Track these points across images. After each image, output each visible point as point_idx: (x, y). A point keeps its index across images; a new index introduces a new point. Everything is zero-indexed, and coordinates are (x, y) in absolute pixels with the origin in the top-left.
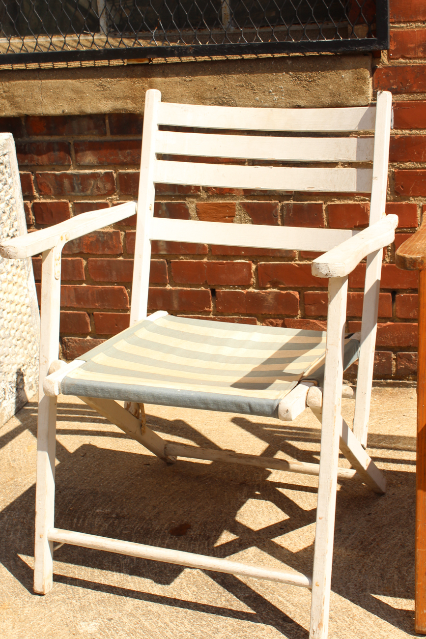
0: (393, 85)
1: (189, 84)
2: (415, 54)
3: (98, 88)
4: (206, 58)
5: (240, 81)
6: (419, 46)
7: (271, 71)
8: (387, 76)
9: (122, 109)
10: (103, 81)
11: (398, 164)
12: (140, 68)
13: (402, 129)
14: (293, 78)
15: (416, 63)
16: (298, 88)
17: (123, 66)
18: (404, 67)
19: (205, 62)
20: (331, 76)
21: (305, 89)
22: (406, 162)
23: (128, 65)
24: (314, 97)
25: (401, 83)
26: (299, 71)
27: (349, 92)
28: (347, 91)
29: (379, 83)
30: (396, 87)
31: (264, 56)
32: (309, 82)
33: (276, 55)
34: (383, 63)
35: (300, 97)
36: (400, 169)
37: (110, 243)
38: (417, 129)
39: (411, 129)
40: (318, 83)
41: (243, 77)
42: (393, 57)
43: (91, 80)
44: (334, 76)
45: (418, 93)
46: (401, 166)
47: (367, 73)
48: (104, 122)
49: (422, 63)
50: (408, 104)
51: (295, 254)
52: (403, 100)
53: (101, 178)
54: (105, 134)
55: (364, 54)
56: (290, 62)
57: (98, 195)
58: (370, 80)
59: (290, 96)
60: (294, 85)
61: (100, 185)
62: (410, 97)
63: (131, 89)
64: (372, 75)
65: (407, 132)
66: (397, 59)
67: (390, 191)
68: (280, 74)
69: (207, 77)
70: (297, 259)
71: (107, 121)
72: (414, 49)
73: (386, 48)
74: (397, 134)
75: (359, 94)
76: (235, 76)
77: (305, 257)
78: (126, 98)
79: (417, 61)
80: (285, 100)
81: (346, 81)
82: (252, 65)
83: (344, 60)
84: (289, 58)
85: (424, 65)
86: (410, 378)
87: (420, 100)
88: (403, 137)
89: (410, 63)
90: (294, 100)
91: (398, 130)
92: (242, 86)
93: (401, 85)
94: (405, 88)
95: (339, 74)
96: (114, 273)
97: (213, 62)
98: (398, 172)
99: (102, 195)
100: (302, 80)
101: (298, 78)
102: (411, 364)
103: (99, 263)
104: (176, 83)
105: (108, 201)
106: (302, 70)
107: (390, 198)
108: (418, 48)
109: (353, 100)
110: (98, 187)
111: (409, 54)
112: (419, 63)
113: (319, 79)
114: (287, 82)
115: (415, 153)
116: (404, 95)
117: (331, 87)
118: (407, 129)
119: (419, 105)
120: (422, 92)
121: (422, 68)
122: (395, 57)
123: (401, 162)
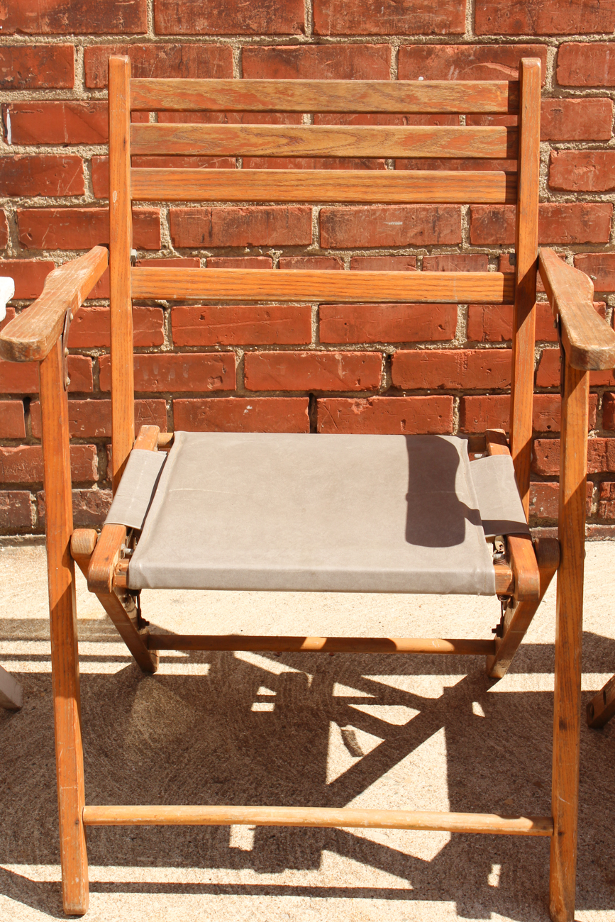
0: (6, 76)
2: (38, 29)
6: (43, 16)
11: (21, 200)
13: (25, 145)
15: (41, 42)
18: (22, 47)
22: (34, 197)
25: (19, 73)
30: (12, 79)
36: (25, 207)
38: (47, 144)
39: (38, 145)
42: (5, 32)
45: (47, 88)
46: (26, 202)
49: (49, 43)
50: (32, 107)
52: (24, 100)
62: (34, 95)
65: (32, 150)
66: (11, 35)
67: (11, 242)
72: (36, 20)
74: (18, 153)
79: (41, 38)
85: (52, 46)
87: (50, 100)
88: (27, 157)
89: (32, 41)
91: (19, 147)
93: (19, 76)
94: (26, 82)
98: (22, 213)
107: (12, 252)
108: (42, 19)
111: (29, 28)
112: (46, 43)
115: (47, 183)
116: (24, 92)
118: (33, 145)
119: (48, 108)
120: (52, 88)
121: (50, 50)
122: (7, 31)
123: (26, 197)
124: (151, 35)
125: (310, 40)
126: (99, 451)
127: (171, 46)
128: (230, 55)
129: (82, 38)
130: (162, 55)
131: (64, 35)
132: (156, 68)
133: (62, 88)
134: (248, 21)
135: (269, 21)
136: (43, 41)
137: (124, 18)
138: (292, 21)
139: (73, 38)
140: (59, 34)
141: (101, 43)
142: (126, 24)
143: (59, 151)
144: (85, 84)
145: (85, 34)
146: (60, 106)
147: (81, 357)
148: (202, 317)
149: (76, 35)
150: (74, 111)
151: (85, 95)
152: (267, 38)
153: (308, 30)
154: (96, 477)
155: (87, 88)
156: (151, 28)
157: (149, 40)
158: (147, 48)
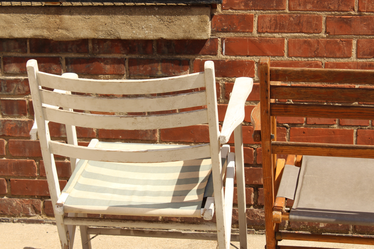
0: (224, 27)
1: (88, 20)
2: (239, 7)
3: (23, 20)
4: (100, 4)
5: (123, 20)
6: (242, 2)
7: (144, 14)
8: (221, 21)
9: (40, 36)
10: (27, 16)
11: (227, 79)
12: (53, 8)
13: (230, 55)
14: (158, 19)
15: (240, 13)
16: (162, 26)
17: (41, 6)
18: (232, 15)
19: (99, 6)
20: (184, 19)
21: (166, 27)
22: (233, 77)
23: (45, 6)
24: (173, 33)
25: (230, 25)
26: (163, 15)
27: (196, 30)
28: (194, 29)
29: (215, 25)
30: (227, 28)
31: (139, 4)
32: (169, 22)
33: (147, 4)
34: (218, 12)
35: (163, 32)
36: (229, 82)
37: (26, 128)
38: (240, 55)
39: (236, 56)
40: (175, 23)
41: (125, 18)
42: (225, 8)
43: (18, 15)
44: (186, 19)
45: (241, 32)
46: (229, 80)
47: (208, 18)
48: (26, 44)
49: (243, 13)
50: (234, 40)
51: (157, 139)
52: (231, 37)
53: (22, 83)
54: (26, 52)
55: (206, 6)
56: (157, 9)
57: (19, 94)
58: (210, 23)
59: (156, 31)
60: (159, 24)
61: (21, 87)
62: (236, 35)
63: (47, 22)
64: (211, 19)
65: (233, 58)
66: (228, 10)
67: (222, 96)
68: (150, 17)
69: (100, 16)
70: (158, 142)
71: (28, 43)
72: (238, 4)
73: (221, 3)
74: (227, 59)
75: (202, 32)
76: (120, 17)
77: (163, 140)
78: (43, 28)
79: (240, 11)
80: (153, 34)
81: (194, 23)
82: (131, 9)
83: (193, 9)
84: (156, 6)
85: (245, 15)
86: (235, 226)
87: (242, 37)
88: (231, 61)
89: (236, 12)
90: (159, 34)
91: (228, 56)
92: (124, 23)
93: (230, 27)
94: (233, 29)
95: (189, 18)
96: (27, 150)
97: (104, 7)
98: (227, 84)
99: (21, 94)
100: (165, 21)
101: (162, 20)
102: (236, 216)
103: (17, 143)
104: (79, 19)
105: (25, 99)
106: (165, 14)
107: (222, 101)
108: (241, 3)
109: (198, 35)
110: (19, 89)
111: (235, 7)
112: (242, 13)
113: (176, 21)
114: (154, 22)
115: (239, 72)
116: (231, 33)
117: (184, 26)
118: (234, 55)
119: (241, 40)
120: (243, 32)
121: (244, 16)
122: (226, 8)
123: (229, 77)
124: (287, 11)
125: (357, 14)
126: (254, 191)
127: (295, 15)
128: (321, 19)
129: (257, 11)
130: (292, 19)
131: (250, 10)
132: (289, 24)
133: (248, 32)
134: (330, 6)
135: (339, 5)
136: (241, 12)
137: (276, 3)
138: (349, 5)
139: (254, 11)
140: (248, 10)
141: (266, 13)
142: (277, 6)
143: (244, 58)
144: (258, 31)
145: (259, 10)
146: (246, 39)
147: (249, 148)
148: (304, 133)
149: (255, 10)
150: (252, 42)
151: (257, 35)
152: (338, 13)
153: (356, 9)
154: (253, 203)
155: (258, 32)
156: (287, 8)
157: (286, 13)
158: (285, 16)
